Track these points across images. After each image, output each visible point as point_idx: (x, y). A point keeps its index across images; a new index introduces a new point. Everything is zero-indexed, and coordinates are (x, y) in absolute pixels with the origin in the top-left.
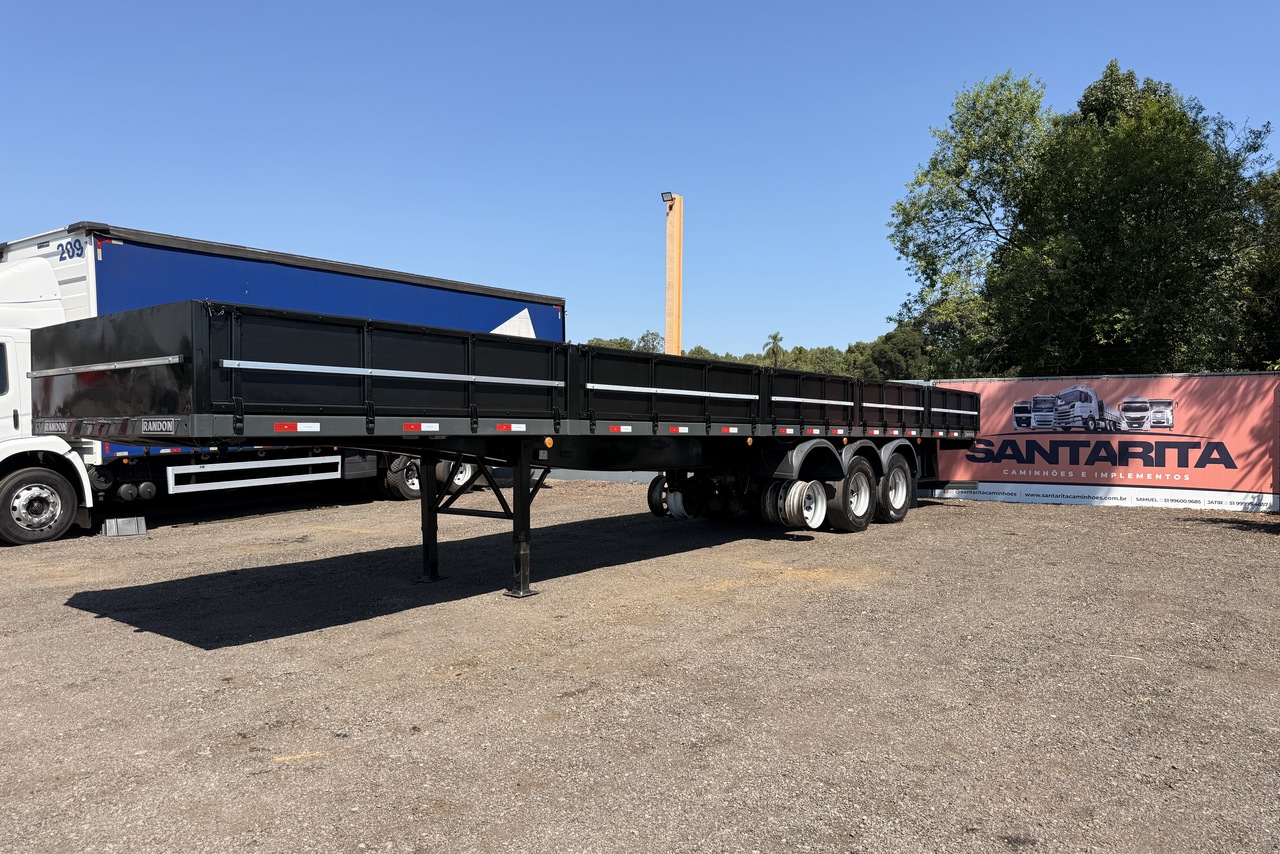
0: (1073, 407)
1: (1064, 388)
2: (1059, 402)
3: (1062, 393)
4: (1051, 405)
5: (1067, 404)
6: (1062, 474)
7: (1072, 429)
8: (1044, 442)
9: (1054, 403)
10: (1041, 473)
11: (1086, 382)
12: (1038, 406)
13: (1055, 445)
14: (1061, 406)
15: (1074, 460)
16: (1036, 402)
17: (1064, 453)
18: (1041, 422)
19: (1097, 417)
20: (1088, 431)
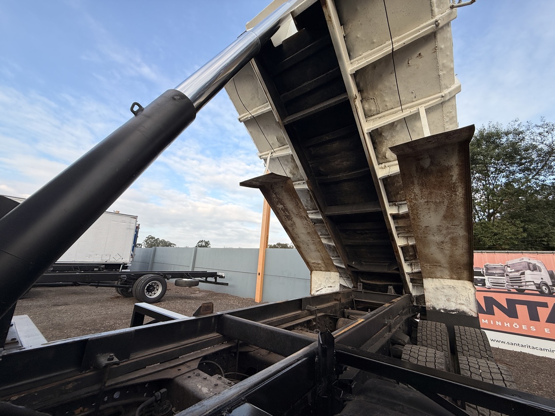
0: (523, 274)
1: (512, 259)
2: (509, 270)
3: (510, 263)
4: (502, 272)
5: (518, 271)
6: (524, 327)
7: (526, 291)
8: (502, 299)
9: (504, 271)
10: (503, 324)
11: (532, 256)
12: (489, 271)
13: (512, 303)
14: (511, 272)
15: (534, 317)
16: (487, 269)
17: (522, 310)
18: (495, 284)
19: (550, 283)
20: (542, 294)
